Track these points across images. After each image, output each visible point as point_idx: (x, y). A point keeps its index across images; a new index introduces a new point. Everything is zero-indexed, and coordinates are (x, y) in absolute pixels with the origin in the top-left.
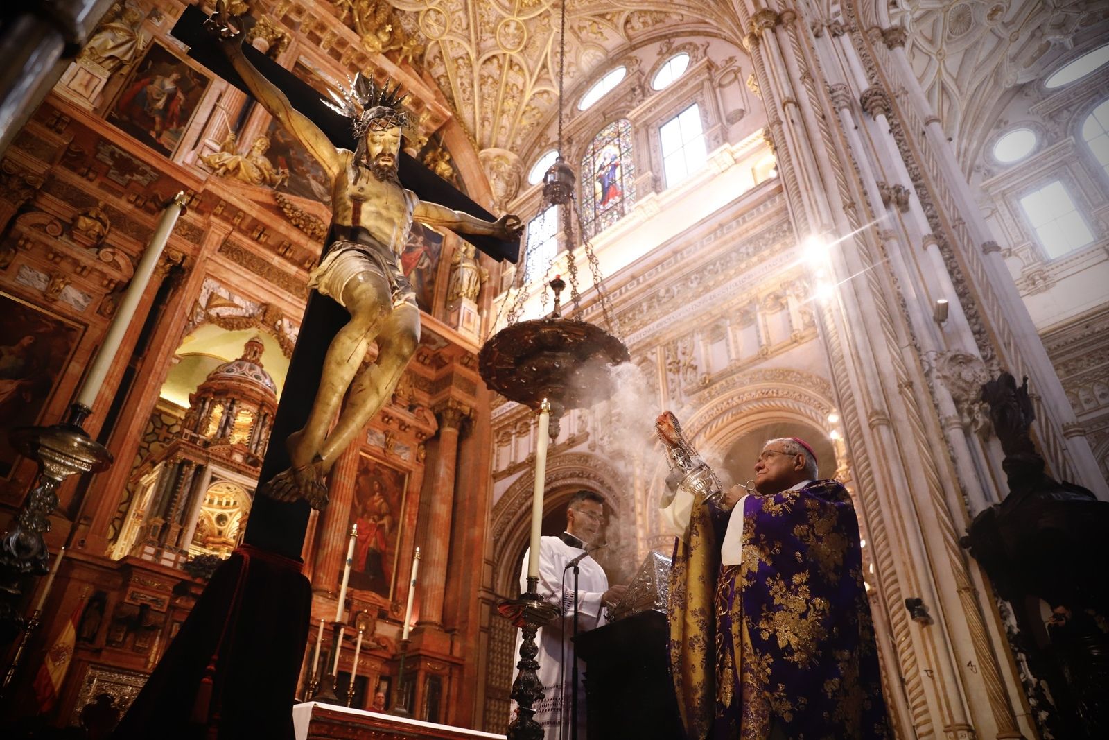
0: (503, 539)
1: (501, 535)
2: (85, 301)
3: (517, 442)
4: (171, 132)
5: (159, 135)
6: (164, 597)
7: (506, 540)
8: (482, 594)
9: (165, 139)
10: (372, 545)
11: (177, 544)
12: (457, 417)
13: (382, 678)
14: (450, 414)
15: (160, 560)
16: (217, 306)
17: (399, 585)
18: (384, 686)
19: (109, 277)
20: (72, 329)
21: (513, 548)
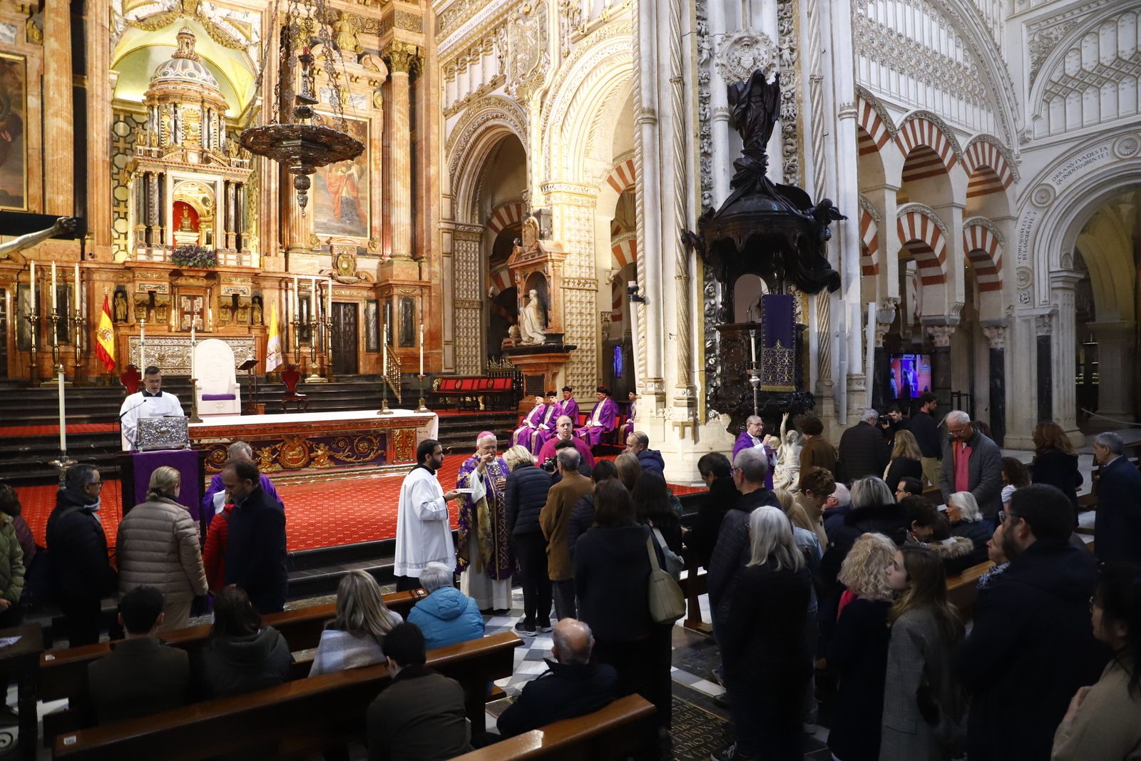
0: (457, 174)
1: (456, 169)
2: (12, 32)
3: (459, 79)
6: (164, 283)
7: (460, 174)
8: (442, 225)
10: (344, 194)
11: (162, 242)
12: (404, 59)
13: (369, 301)
14: (397, 57)
15: (152, 257)
16: (132, 8)
17: (373, 225)
18: (373, 307)
20: (13, 63)
21: (468, 181)
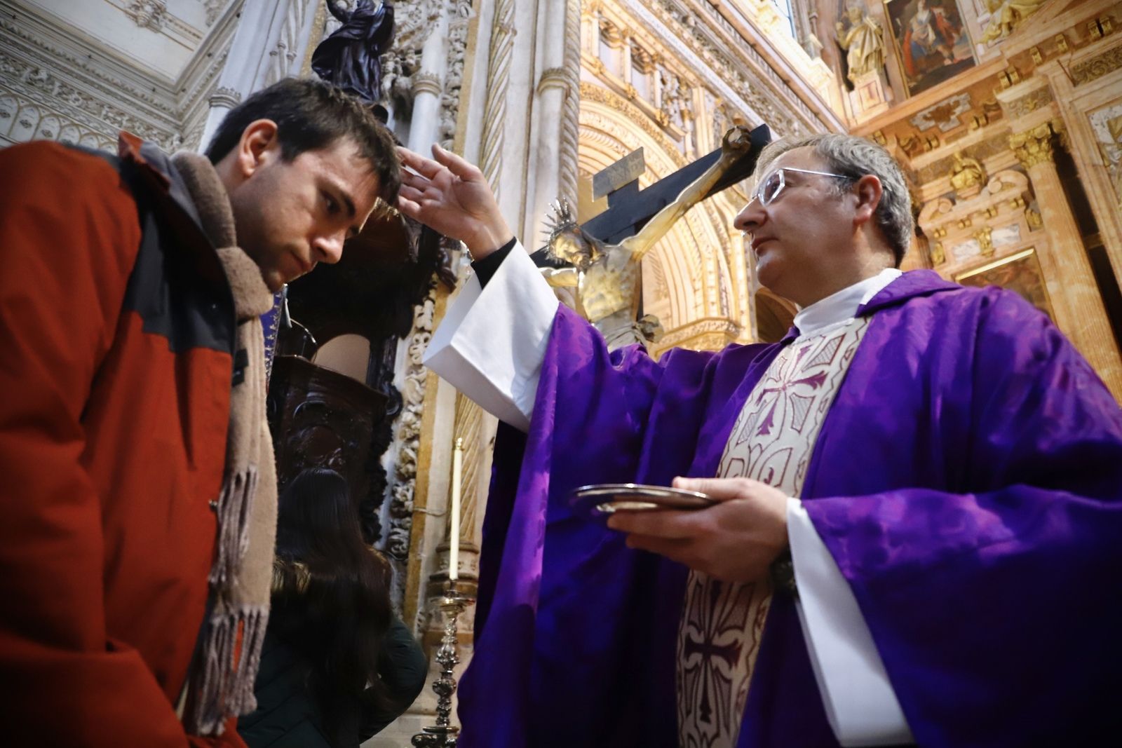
2: (1015, 231)
4: (958, 43)
5: (952, 57)
9: (959, 54)
19: (1012, 199)
